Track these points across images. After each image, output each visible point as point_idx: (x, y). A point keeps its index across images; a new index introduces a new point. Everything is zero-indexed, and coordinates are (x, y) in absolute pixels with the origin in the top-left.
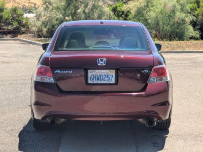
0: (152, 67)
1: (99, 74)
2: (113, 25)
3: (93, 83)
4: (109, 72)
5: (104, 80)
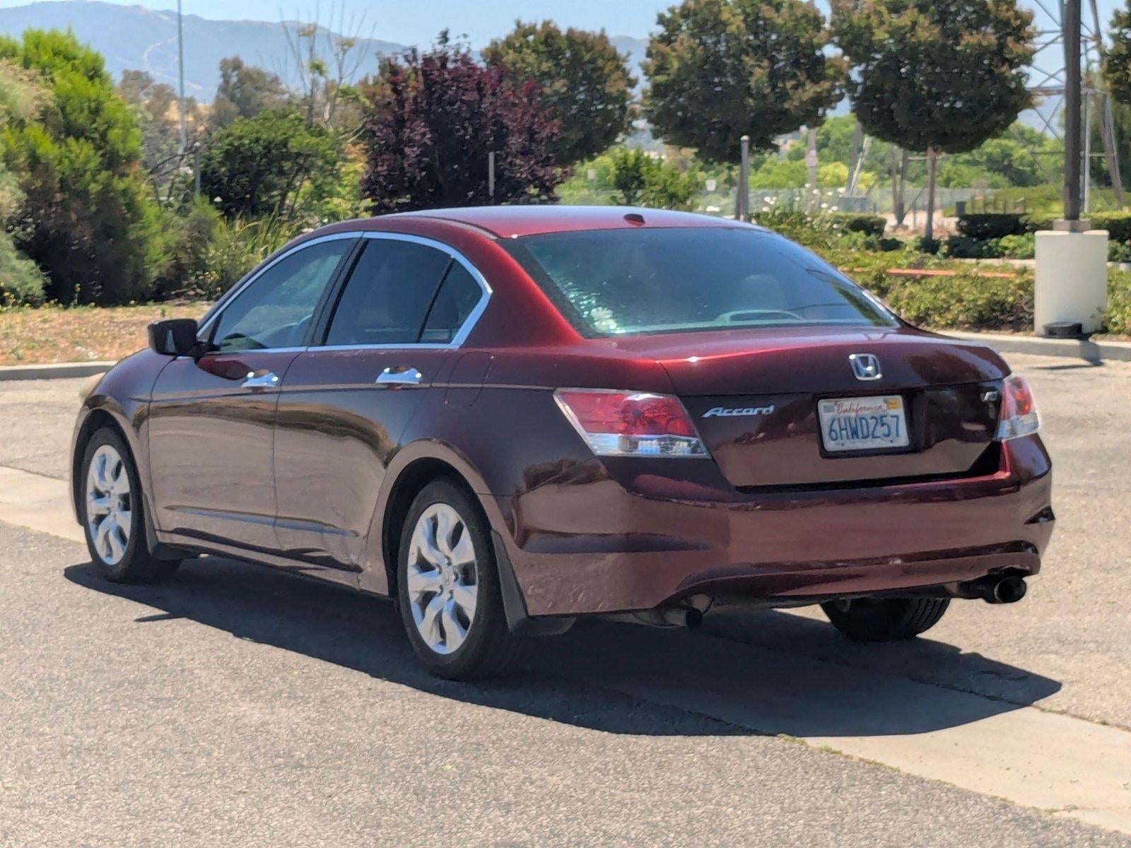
3: (840, 448)
4: (885, 407)
5: (874, 437)
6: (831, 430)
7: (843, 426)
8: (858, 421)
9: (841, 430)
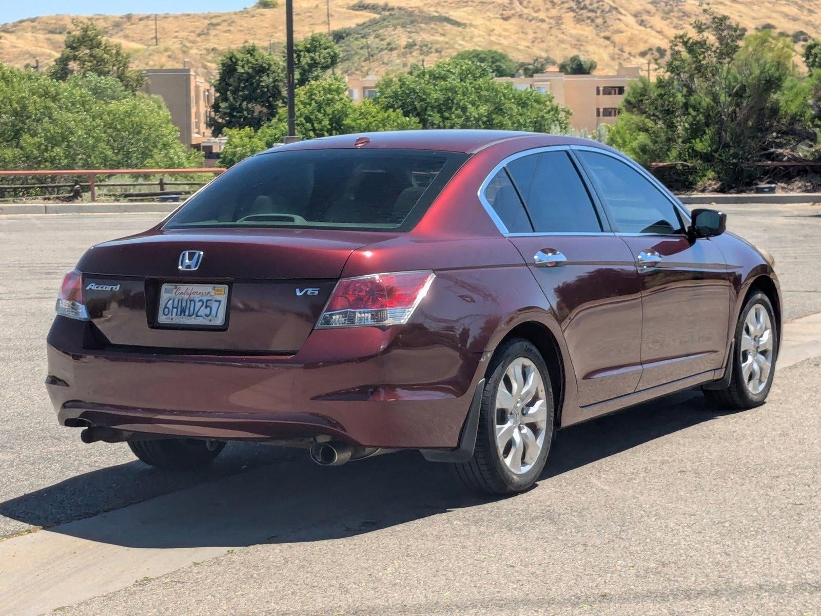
0: (337, 280)
1: (186, 297)
2: (385, 146)
3: (169, 322)
4: (213, 293)
5: (197, 316)
6: (166, 307)
7: (175, 306)
8: (189, 302)
9: (173, 308)
